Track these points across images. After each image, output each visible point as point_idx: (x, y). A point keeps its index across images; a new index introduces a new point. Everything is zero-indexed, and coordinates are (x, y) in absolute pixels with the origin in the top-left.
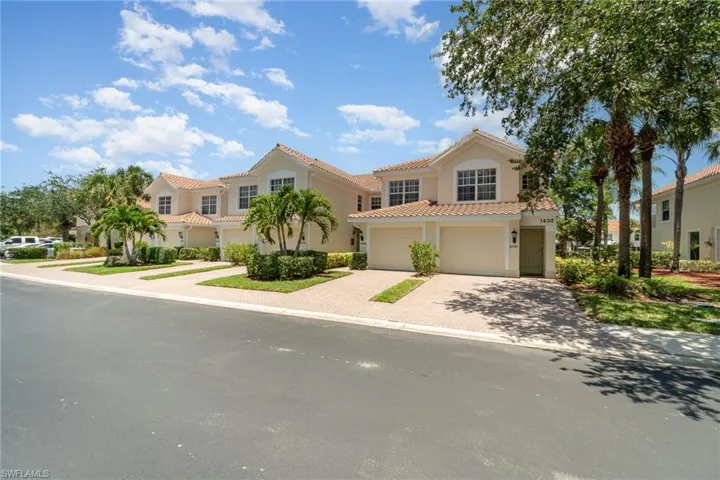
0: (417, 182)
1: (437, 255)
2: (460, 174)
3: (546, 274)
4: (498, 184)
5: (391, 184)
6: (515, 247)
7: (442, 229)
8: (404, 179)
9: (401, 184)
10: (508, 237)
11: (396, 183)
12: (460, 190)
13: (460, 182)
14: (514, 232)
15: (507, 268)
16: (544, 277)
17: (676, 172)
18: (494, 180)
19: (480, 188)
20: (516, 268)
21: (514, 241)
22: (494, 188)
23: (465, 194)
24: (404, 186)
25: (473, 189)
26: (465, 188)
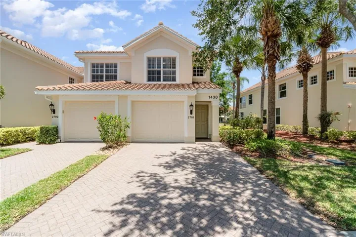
0: (116, 66)
1: (128, 126)
2: (149, 60)
3: (213, 139)
4: (177, 69)
5: (93, 65)
6: (192, 117)
7: (133, 102)
8: (105, 62)
9: (102, 66)
10: (187, 109)
11: (98, 65)
12: (149, 72)
13: (149, 66)
14: (191, 105)
15: (186, 135)
16: (211, 141)
17: (262, 78)
18: (174, 67)
19: (165, 73)
20: (193, 135)
21: (191, 113)
22: (174, 73)
23: (153, 76)
24: (104, 69)
25: (159, 72)
26: (153, 71)
